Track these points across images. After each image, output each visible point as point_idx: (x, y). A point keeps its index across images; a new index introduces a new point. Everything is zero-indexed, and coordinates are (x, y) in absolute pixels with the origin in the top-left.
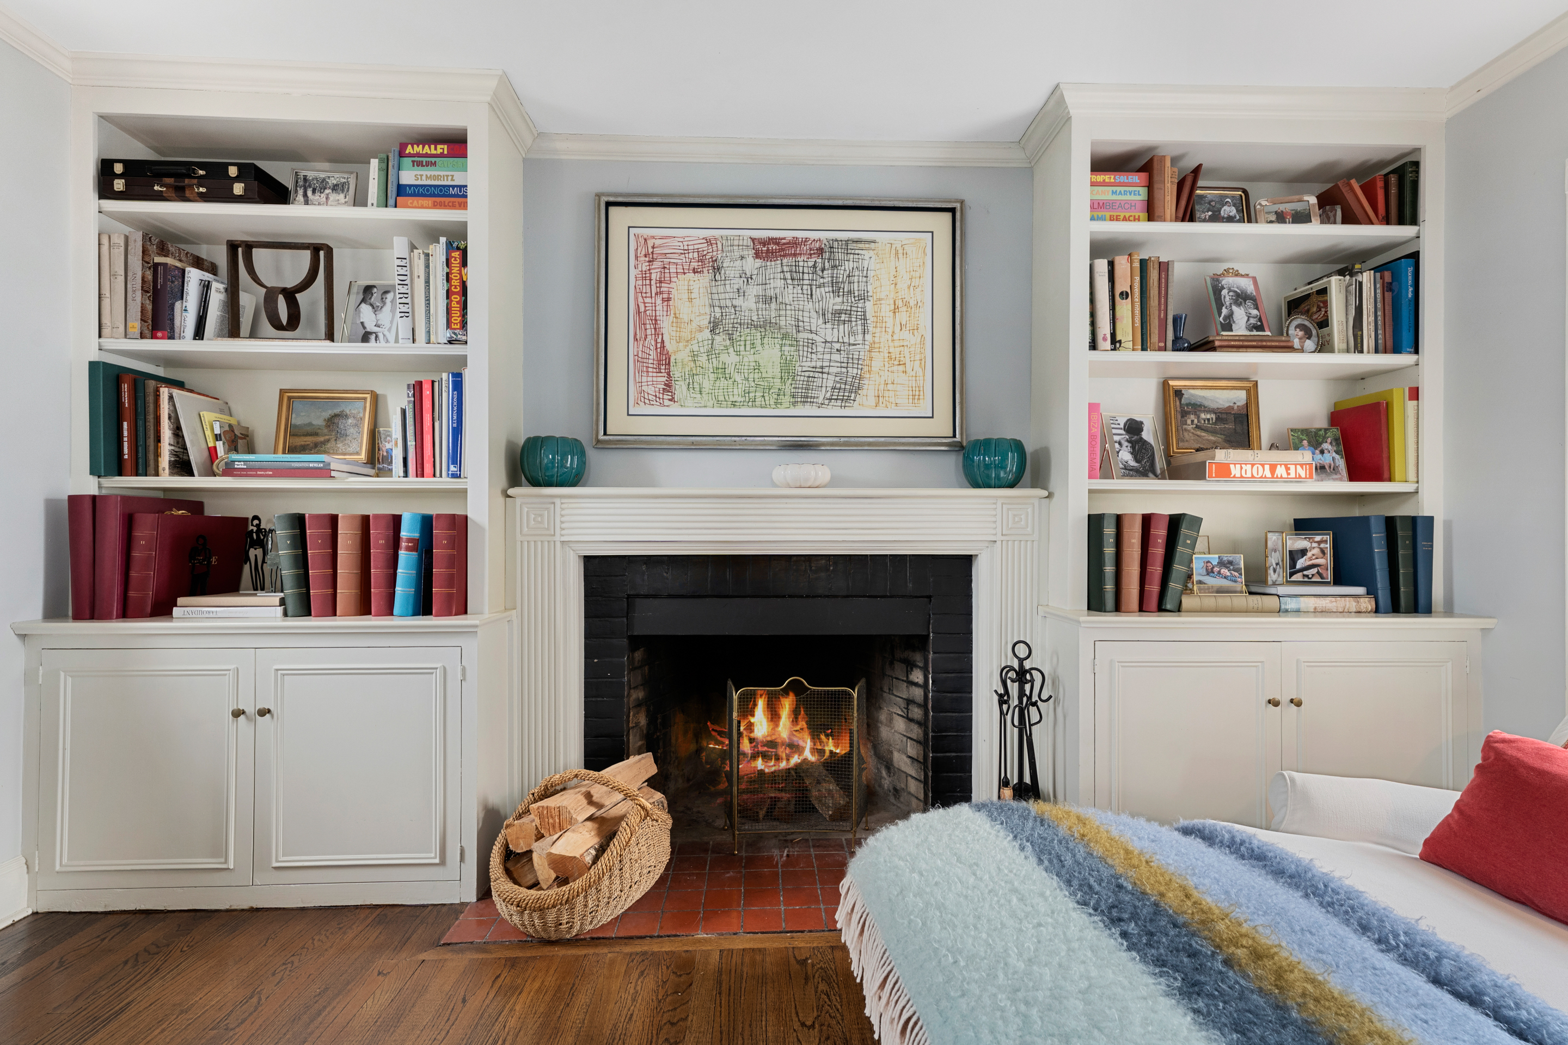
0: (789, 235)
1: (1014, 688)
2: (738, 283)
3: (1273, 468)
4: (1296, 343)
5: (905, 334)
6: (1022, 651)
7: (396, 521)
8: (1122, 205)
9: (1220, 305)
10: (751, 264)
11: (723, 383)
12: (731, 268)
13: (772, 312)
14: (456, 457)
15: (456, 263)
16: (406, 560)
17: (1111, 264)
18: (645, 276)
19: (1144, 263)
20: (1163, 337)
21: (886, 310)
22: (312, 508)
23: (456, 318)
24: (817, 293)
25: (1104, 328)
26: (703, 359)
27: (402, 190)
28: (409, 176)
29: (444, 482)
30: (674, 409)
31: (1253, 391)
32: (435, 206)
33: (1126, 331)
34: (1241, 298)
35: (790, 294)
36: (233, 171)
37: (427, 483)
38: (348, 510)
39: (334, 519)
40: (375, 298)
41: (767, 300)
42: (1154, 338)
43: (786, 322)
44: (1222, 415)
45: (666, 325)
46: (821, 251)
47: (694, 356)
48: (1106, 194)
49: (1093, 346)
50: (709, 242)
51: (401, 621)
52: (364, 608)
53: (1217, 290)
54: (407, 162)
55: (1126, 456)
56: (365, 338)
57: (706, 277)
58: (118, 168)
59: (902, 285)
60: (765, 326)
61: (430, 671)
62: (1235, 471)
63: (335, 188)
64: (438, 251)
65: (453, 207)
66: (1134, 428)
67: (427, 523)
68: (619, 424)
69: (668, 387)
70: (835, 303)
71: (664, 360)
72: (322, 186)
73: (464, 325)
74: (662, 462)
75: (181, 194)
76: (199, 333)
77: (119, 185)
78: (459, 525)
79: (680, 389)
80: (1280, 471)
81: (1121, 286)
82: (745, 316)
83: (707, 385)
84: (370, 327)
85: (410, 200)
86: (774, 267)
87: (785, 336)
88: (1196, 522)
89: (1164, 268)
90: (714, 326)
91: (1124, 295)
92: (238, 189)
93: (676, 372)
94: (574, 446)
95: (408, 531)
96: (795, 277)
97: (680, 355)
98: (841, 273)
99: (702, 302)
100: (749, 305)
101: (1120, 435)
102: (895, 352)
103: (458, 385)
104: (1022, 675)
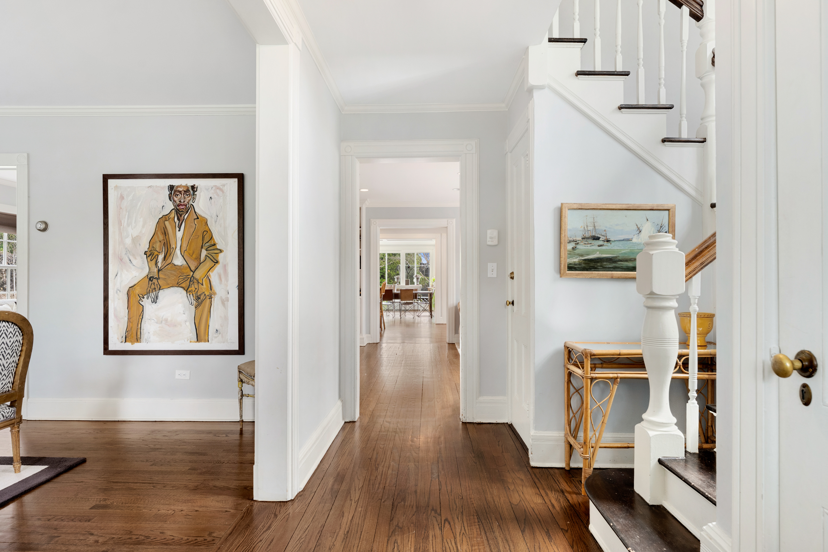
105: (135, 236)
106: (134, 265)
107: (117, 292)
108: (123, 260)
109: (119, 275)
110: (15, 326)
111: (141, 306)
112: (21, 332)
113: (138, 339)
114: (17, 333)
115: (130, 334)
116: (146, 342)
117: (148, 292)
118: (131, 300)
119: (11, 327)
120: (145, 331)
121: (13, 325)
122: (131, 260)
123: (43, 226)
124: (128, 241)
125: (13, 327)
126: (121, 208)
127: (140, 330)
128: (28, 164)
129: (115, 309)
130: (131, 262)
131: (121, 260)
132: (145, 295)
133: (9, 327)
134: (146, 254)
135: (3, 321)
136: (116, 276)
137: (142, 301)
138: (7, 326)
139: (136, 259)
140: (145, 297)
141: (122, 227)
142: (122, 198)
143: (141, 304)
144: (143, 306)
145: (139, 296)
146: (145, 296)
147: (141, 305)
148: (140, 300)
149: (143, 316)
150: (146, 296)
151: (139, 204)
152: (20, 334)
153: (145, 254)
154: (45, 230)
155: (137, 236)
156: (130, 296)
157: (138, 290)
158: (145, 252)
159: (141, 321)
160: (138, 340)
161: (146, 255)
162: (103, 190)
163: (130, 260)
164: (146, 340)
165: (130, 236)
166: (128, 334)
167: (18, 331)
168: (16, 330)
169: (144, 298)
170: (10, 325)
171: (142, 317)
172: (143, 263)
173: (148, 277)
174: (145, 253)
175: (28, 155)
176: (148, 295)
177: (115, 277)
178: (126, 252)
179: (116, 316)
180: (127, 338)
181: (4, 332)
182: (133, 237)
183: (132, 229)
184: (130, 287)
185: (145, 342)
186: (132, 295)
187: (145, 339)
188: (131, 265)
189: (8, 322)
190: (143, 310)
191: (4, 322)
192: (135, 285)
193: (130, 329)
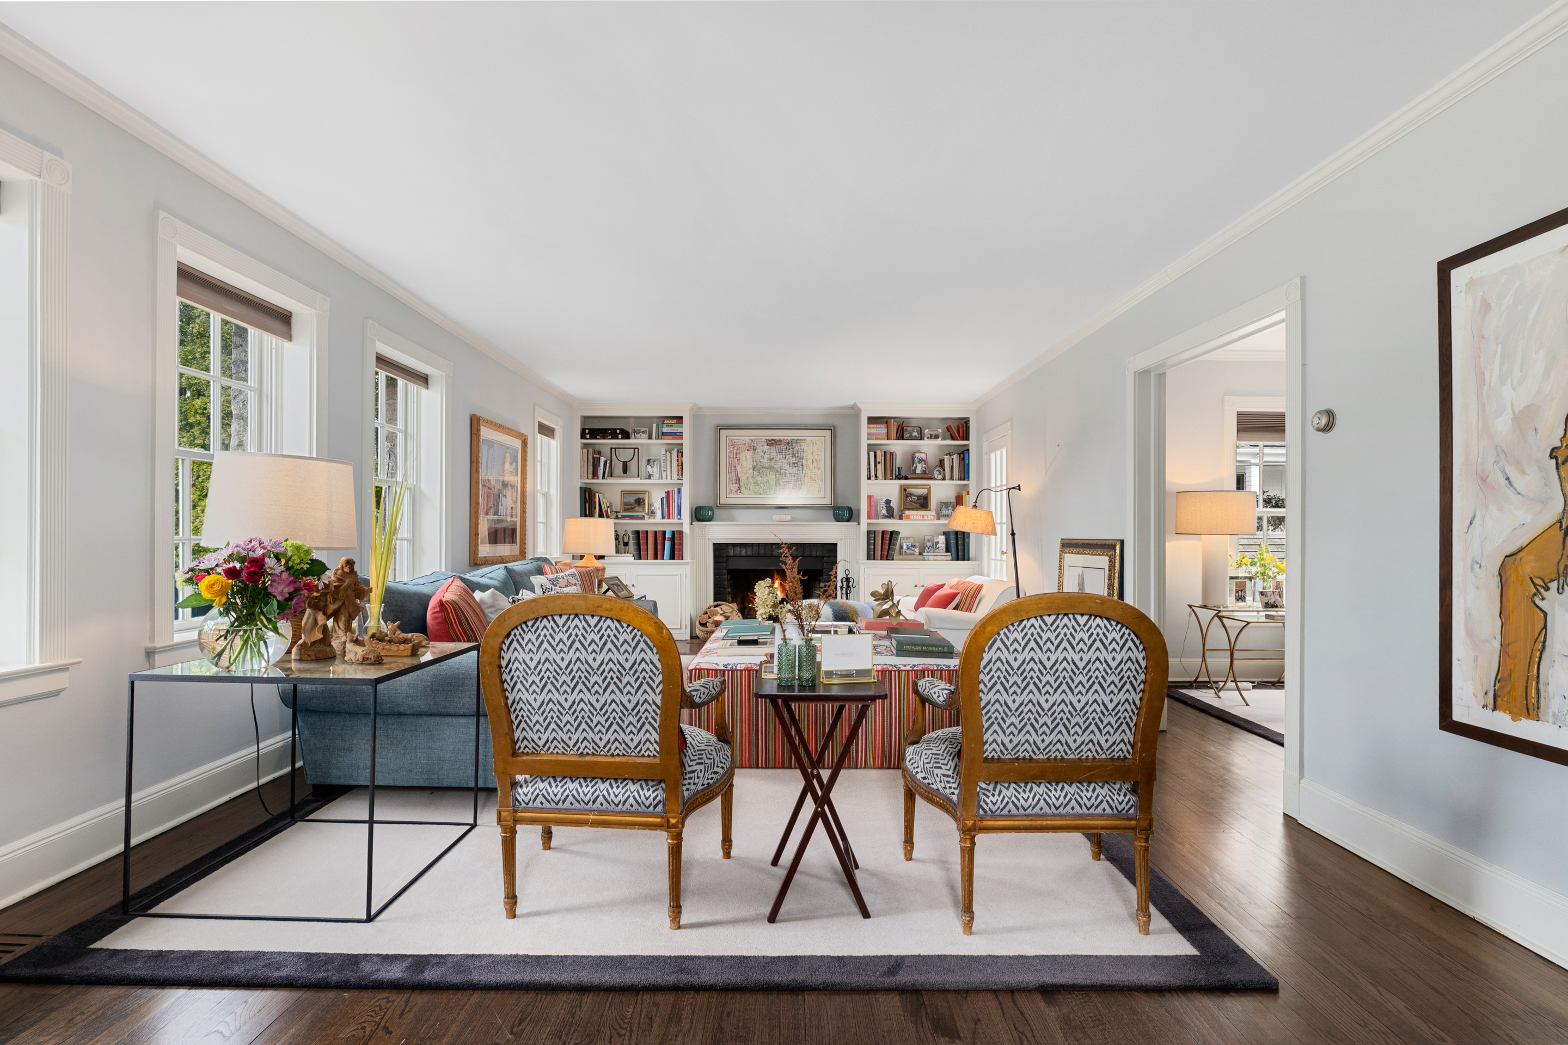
0: (778, 438)
1: (845, 584)
2: (761, 454)
3: (923, 516)
4: (936, 476)
5: (816, 470)
6: (847, 573)
7: (664, 532)
8: (879, 434)
9: (913, 463)
10: (766, 448)
11: (757, 487)
12: (759, 449)
13: (772, 463)
14: (679, 513)
15: (680, 456)
16: (668, 544)
17: (875, 453)
18: (732, 452)
19: (885, 453)
20: (891, 475)
21: (810, 462)
22: (641, 528)
23: (680, 473)
24: (787, 457)
25: (873, 473)
26: (750, 479)
27: (663, 434)
28: (665, 430)
29: (676, 521)
30: (741, 496)
31: (929, 489)
32: (673, 439)
33: (880, 474)
34: (921, 461)
35: (778, 457)
36: (618, 431)
37: (670, 521)
38: (651, 529)
39: (647, 532)
40: (651, 463)
41: (771, 459)
42: (888, 476)
43: (777, 467)
44: (919, 497)
45: (738, 468)
46: (788, 443)
47: (748, 478)
48: (873, 431)
49: (869, 478)
50: (752, 441)
51: (667, 561)
52: (656, 558)
53: (913, 458)
54: (664, 425)
55: (884, 512)
56: (650, 477)
57: (751, 452)
58: (587, 431)
59: (815, 454)
60: (770, 468)
61: (676, 575)
62: (912, 517)
63: (643, 432)
64: (674, 453)
65: (678, 439)
66: (888, 502)
67: (673, 533)
68: (723, 500)
69: (739, 488)
70: (793, 460)
71: (738, 480)
72: (639, 432)
73: (682, 475)
74: (737, 513)
75: (604, 438)
76: (603, 477)
77: (588, 436)
78: (681, 533)
79: (743, 489)
80: (925, 517)
81: (878, 460)
82: (764, 465)
83: (752, 488)
84: (651, 473)
85: (666, 437)
86: (773, 448)
87: (777, 471)
88: (898, 533)
89: (892, 454)
90: (754, 468)
91: (879, 463)
92: (620, 436)
93: (742, 484)
94: (711, 509)
95: (668, 535)
96: (780, 452)
97: (743, 478)
98: (795, 451)
99: (750, 460)
100: (765, 461)
101: (883, 505)
102: (813, 476)
103: (679, 491)
104: (848, 580)
105: (1522, 407)
106: (1519, 490)
107: (1472, 568)
108: (1488, 481)
109: (1477, 521)
110: (1124, 628)
111: (1540, 612)
112: (1141, 643)
113: (1531, 709)
114: (1130, 644)
115: (1508, 689)
116: (1555, 723)
117: (1561, 573)
118: (1511, 592)
119: (1114, 629)
120: (1551, 688)
121: (1119, 626)
122: (1511, 479)
123: (1324, 421)
124: (1503, 425)
125: (1120, 631)
126: (1483, 337)
127: (1538, 683)
128: (1303, 299)
129: (1468, 615)
130: (1510, 484)
131: (1484, 480)
132: (1552, 581)
133: (1110, 629)
134: (1556, 458)
135: (1096, 616)
136: (1471, 523)
137: (1543, 599)
138: (1106, 627)
139: (1524, 473)
140: (1554, 586)
141: (1485, 389)
142: (1486, 307)
143: (1538, 607)
144: (1545, 614)
145: (1533, 582)
146: (1550, 585)
147: (1541, 609)
148: (1535, 594)
149: (1544, 642)
150: (1556, 583)
151: (1534, 310)
152: (1137, 648)
153: (1551, 456)
154: (1328, 428)
155: (1528, 407)
156: (1507, 580)
157: (1529, 566)
158: (1553, 450)
159: (1540, 658)
160: (1531, 711)
161: (1554, 461)
162: (1439, 302)
163: (1508, 479)
164: (1554, 715)
165: (1509, 410)
166: (1501, 688)
167: (1132, 640)
168: (1126, 636)
169: (1547, 589)
170: (1111, 625)
171: (1544, 647)
172: (1546, 485)
173: (1561, 526)
174: (1553, 454)
175: (1303, 280)
176: (1561, 582)
177: (1469, 528)
178: (1498, 455)
179: (1470, 633)
180: (1499, 700)
181: (1098, 639)
182: (1517, 411)
183: (1514, 389)
184: (1507, 556)
185: (1551, 721)
186: (1513, 579)
187: (1551, 714)
188: (1510, 492)
189: (1107, 619)
190: (1545, 627)
191: (1098, 619)
192: (1521, 550)
193: (1506, 675)
